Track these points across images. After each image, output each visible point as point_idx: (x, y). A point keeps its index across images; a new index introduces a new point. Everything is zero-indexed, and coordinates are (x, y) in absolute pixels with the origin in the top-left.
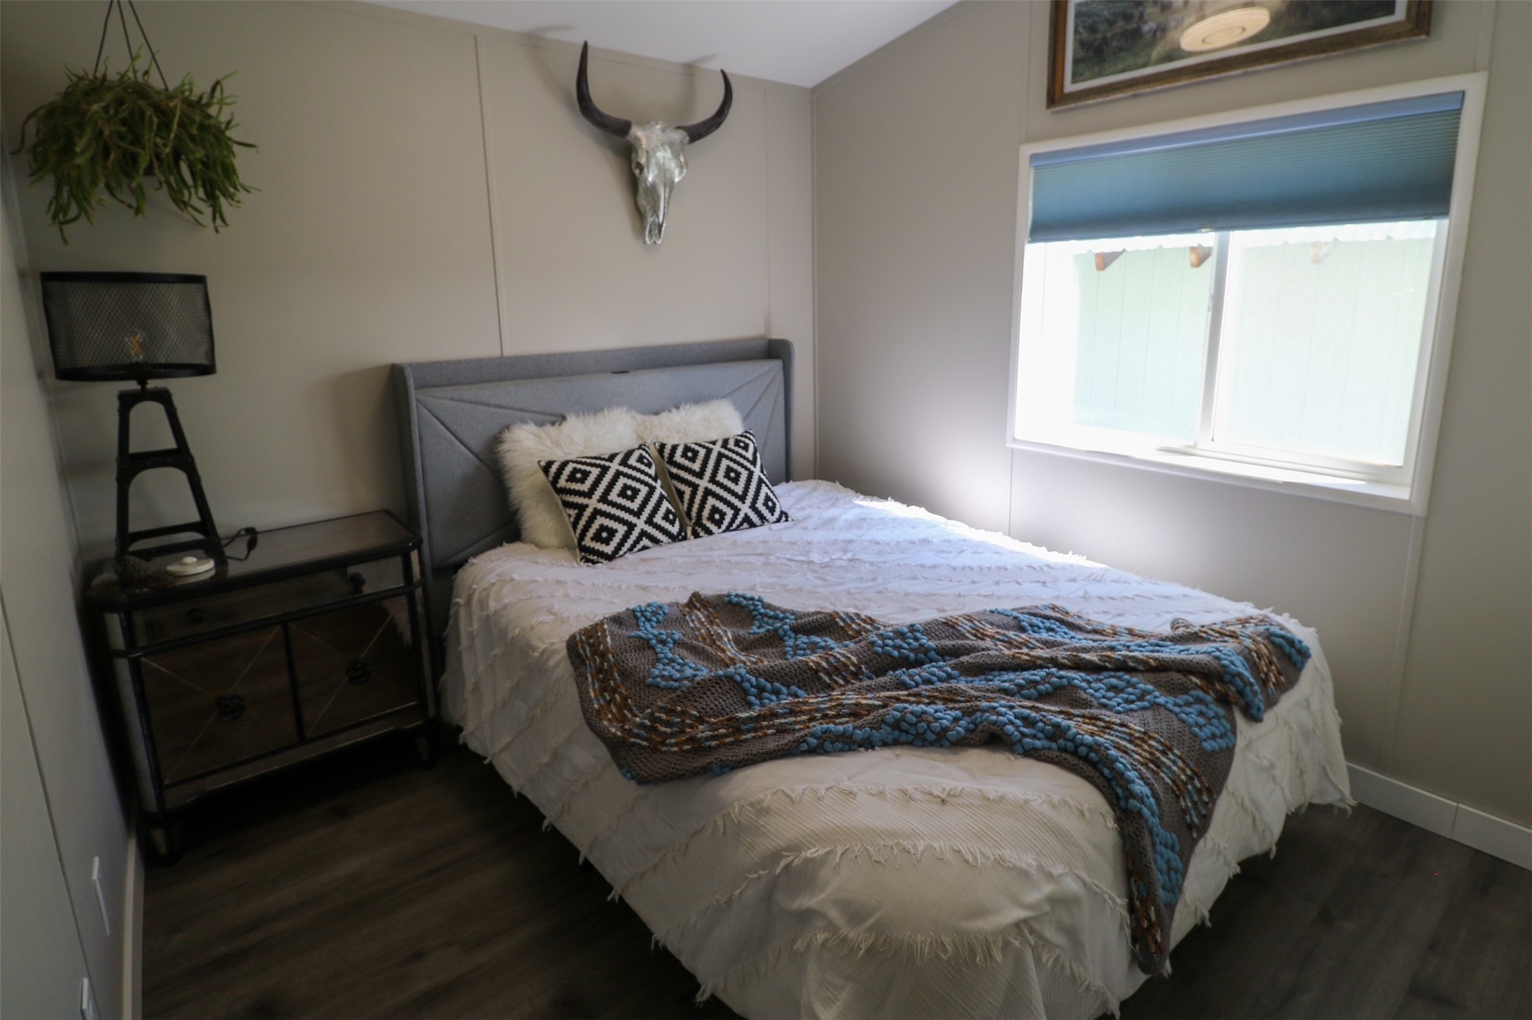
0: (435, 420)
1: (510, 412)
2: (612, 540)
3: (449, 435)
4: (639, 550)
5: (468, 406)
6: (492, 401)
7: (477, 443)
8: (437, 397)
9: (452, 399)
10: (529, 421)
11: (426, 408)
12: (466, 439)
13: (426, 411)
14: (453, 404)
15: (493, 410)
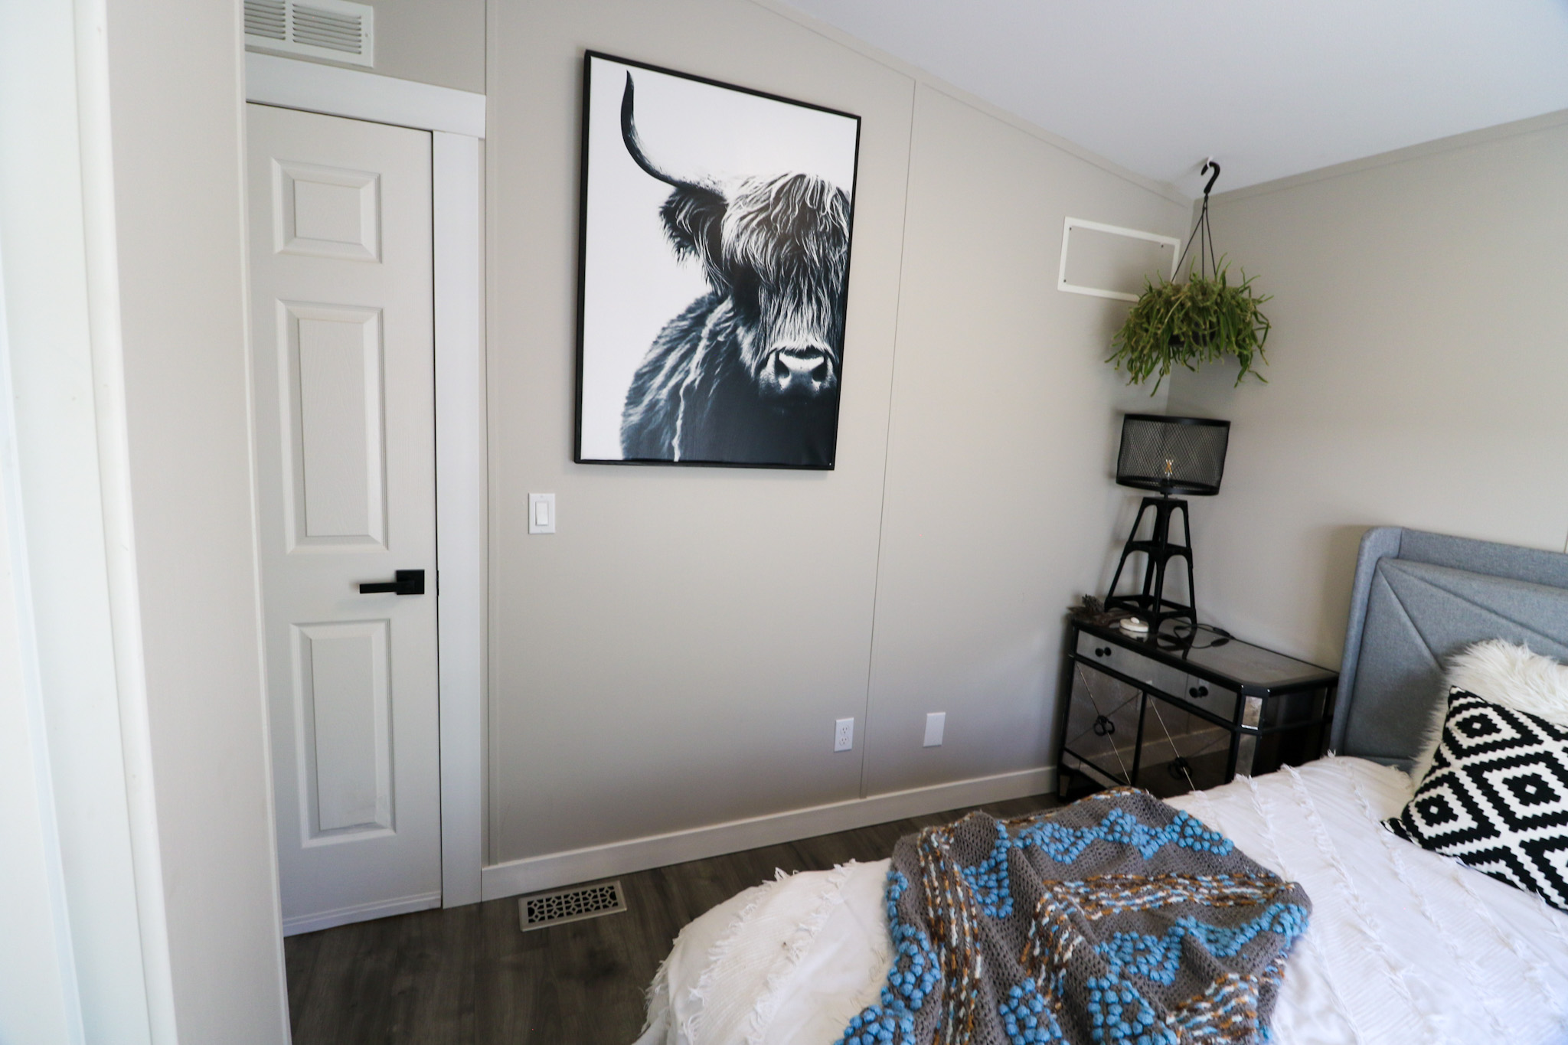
0: (1393, 596)
1: (1504, 622)
2: (1439, 823)
3: (1405, 618)
4: (1490, 874)
5: (1441, 594)
6: (1478, 599)
7: (1439, 642)
8: (1404, 572)
9: (1423, 579)
10: (1526, 645)
11: (1386, 578)
12: (1427, 633)
13: (1385, 582)
14: (1423, 585)
15: (1476, 610)
